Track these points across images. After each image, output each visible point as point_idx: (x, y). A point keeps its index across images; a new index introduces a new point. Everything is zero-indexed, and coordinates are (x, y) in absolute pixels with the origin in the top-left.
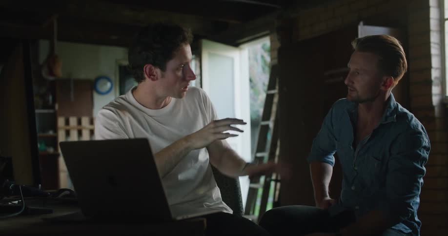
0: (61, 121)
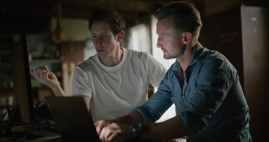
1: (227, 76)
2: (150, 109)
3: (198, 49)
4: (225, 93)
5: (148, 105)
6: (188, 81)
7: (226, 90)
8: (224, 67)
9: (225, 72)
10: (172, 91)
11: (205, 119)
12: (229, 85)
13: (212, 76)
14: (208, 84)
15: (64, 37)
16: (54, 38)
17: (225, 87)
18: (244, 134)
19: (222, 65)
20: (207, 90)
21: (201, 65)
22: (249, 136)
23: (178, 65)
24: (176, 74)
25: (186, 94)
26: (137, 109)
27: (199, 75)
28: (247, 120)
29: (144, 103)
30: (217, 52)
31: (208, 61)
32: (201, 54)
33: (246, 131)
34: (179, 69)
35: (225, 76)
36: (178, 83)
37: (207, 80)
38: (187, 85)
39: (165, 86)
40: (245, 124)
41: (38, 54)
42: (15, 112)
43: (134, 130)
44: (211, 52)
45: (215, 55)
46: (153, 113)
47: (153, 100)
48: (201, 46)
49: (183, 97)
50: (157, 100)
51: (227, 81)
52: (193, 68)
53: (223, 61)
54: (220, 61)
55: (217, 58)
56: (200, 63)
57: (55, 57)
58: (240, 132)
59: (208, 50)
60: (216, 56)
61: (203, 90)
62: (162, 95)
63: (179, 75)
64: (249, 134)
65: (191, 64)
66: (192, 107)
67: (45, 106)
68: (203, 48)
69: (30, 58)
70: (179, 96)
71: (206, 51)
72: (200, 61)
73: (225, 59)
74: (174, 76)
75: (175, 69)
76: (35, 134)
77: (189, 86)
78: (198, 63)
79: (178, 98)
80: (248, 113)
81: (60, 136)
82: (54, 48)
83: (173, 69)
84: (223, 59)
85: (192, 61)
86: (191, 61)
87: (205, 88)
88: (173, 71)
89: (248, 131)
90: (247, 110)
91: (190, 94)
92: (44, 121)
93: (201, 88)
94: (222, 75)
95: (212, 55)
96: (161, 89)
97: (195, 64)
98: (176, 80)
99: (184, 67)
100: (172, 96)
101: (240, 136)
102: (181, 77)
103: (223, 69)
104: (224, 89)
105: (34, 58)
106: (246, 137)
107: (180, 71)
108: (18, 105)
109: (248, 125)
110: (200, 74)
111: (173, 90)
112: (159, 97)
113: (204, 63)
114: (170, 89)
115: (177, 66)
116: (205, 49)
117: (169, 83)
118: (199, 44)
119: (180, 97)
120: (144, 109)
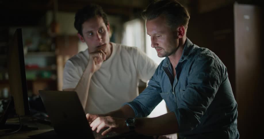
0: (60, 60)
1: (217, 73)
2: (140, 104)
3: (188, 45)
4: (216, 90)
5: (138, 100)
6: (178, 78)
7: (216, 87)
8: (215, 65)
9: (216, 69)
10: (161, 87)
11: (197, 116)
12: (219, 82)
13: (204, 74)
14: (200, 82)
15: (59, 30)
16: (50, 32)
17: (216, 84)
18: (233, 130)
19: (213, 63)
20: (199, 88)
21: (192, 62)
22: (237, 132)
23: (169, 61)
24: (166, 70)
25: (177, 90)
26: (128, 104)
27: (190, 73)
28: (236, 116)
29: (135, 98)
30: (207, 49)
31: (199, 59)
32: (192, 51)
33: (234, 127)
34: (169, 65)
35: (216, 73)
36: (169, 79)
37: (199, 78)
38: (177, 82)
39: (154, 82)
40: (233, 120)
41: (33, 46)
42: (9, 105)
43: (127, 125)
44: (201, 49)
45: (205, 53)
46: (143, 108)
47: (143, 96)
48: (191, 43)
49: (173, 93)
50: (147, 96)
51: (218, 78)
52: (183, 65)
53: (213, 58)
54: (210, 59)
55: (207, 56)
56: (191, 60)
57: (50, 50)
58: (228, 128)
59: (199, 47)
60: (207, 54)
61: (195, 88)
62: (152, 90)
63: (169, 71)
64: (237, 130)
65: (181, 61)
66: (185, 104)
67: (39, 99)
68: (193, 45)
69: (25, 51)
70: (169, 91)
71: (197, 48)
72: (190, 59)
73: (215, 57)
74: (165, 73)
75: (165, 65)
76: (29, 126)
77: (180, 83)
78: (189, 60)
79: (168, 94)
80: (236, 109)
81: (53, 129)
82: (49, 41)
83: (163, 65)
84: (213, 57)
85: (183, 58)
86: (181, 58)
87: (196, 86)
88: (163, 67)
89: (236, 127)
90: (235, 106)
91: (180, 90)
92: (39, 114)
93: (193, 86)
94: (213, 73)
95: (202, 53)
96: (152, 84)
97: (186, 61)
98: (167, 76)
99: (175, 64)
100: (161, 92)
101: (229, 132)
102: (171, 73)
103: (214, 66)
104: (215, 86)
105: (29, 51)
106: (235, 133)
107: (170, 67)
108: (12, 98)
109: (236, 122)
110: (191, 71)
111: (163, 86)
112: (149, 92)
113: (195, 60)
114: (160, 84)
115: (167, 62)
116: (195, 46)
117: (159, 79)
118: (189, 40)
119: (170, 93)
120: (135, 104)
